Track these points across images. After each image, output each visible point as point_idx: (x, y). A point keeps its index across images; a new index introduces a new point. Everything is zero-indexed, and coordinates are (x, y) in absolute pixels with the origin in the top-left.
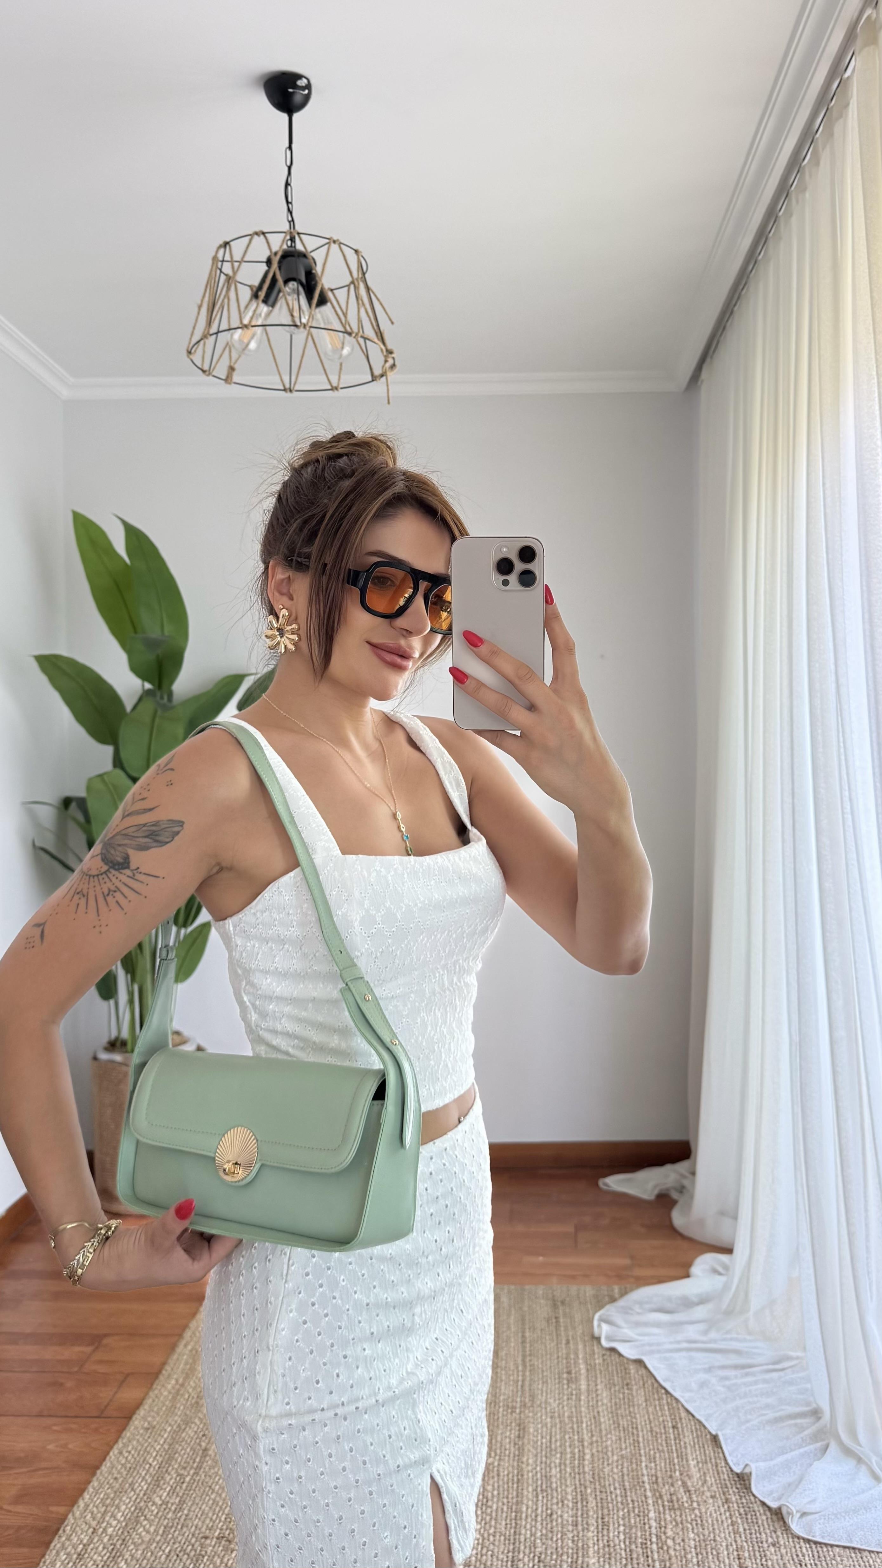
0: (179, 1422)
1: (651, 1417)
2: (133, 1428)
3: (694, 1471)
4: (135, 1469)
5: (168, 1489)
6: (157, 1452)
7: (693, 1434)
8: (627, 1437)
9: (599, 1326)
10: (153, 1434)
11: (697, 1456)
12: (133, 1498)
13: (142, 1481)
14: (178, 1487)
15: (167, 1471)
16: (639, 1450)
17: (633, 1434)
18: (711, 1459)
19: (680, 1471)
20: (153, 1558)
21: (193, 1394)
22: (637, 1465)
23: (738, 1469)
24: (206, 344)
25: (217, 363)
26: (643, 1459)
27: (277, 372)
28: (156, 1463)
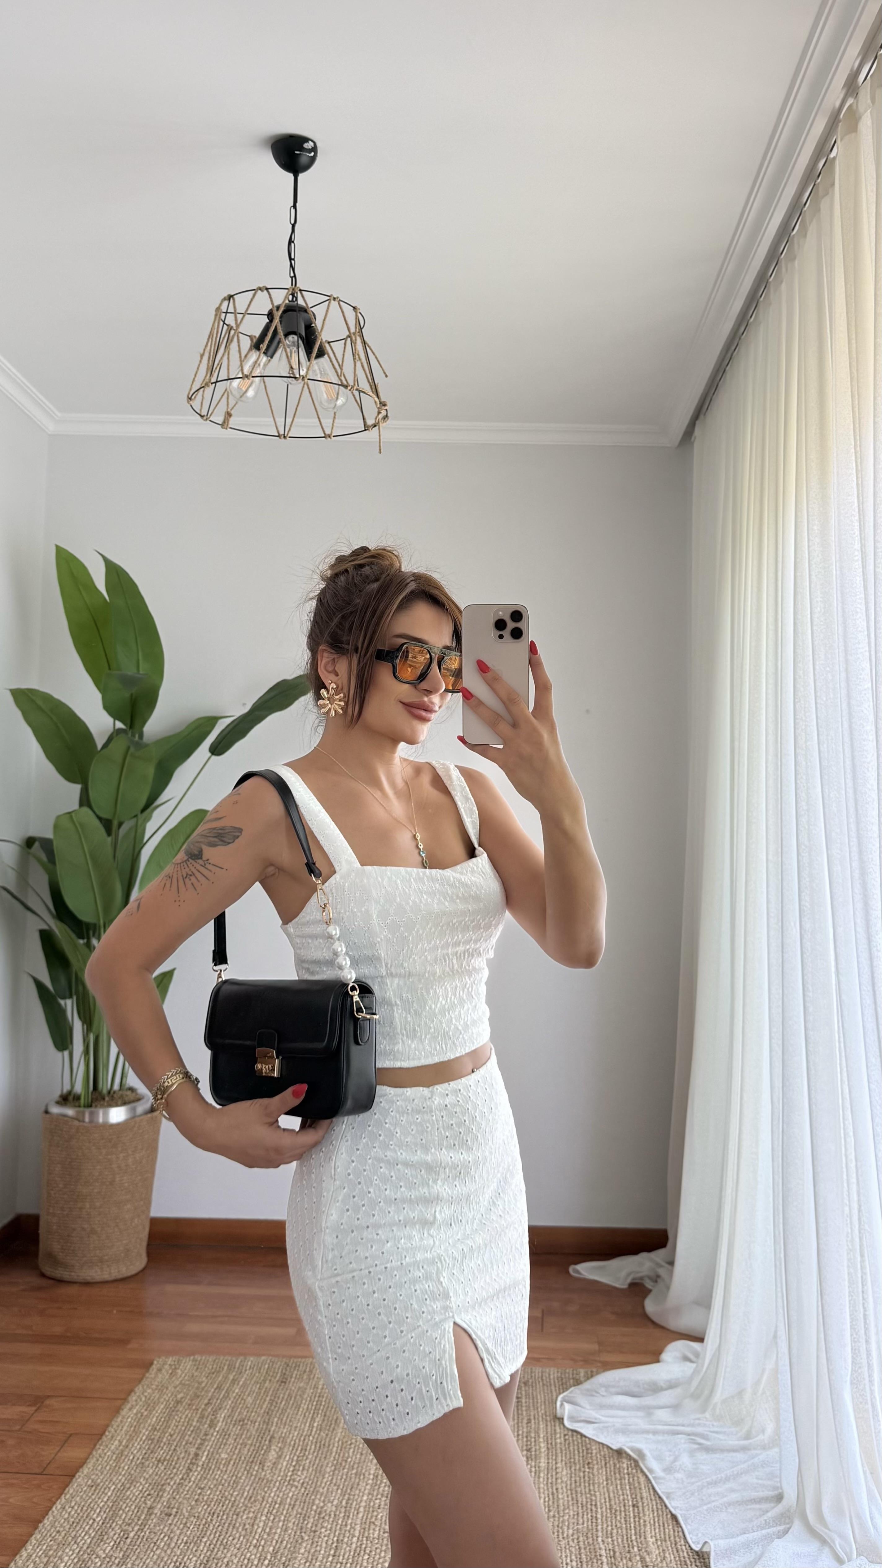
0: (123, 1480)
1: (612, 1495)
2: (76, 1484)
3: (653, 1548)
4: (78, 1523)
5: (112, 1544)
6: (101, 1508)
7: (653, 1514)
8: (585, 1513)
9: (562, 1405)
10: (97, 1491)
11: (655, 1534)
12: (77, 1551)
13: (85, 1535)
14: (122, 1543)
15: (111, 1526)
16: (597, 1526)
17: (591, 1510)
18: (670, 1538)
19: (638, 1547)
21: (138, 1455)
22: (593, 1540)
23: (696, 1548)
24: (205, 392)
25: (215, 408)
26: (600, 1534)
27: (272, 419)
28: (99, 1519)
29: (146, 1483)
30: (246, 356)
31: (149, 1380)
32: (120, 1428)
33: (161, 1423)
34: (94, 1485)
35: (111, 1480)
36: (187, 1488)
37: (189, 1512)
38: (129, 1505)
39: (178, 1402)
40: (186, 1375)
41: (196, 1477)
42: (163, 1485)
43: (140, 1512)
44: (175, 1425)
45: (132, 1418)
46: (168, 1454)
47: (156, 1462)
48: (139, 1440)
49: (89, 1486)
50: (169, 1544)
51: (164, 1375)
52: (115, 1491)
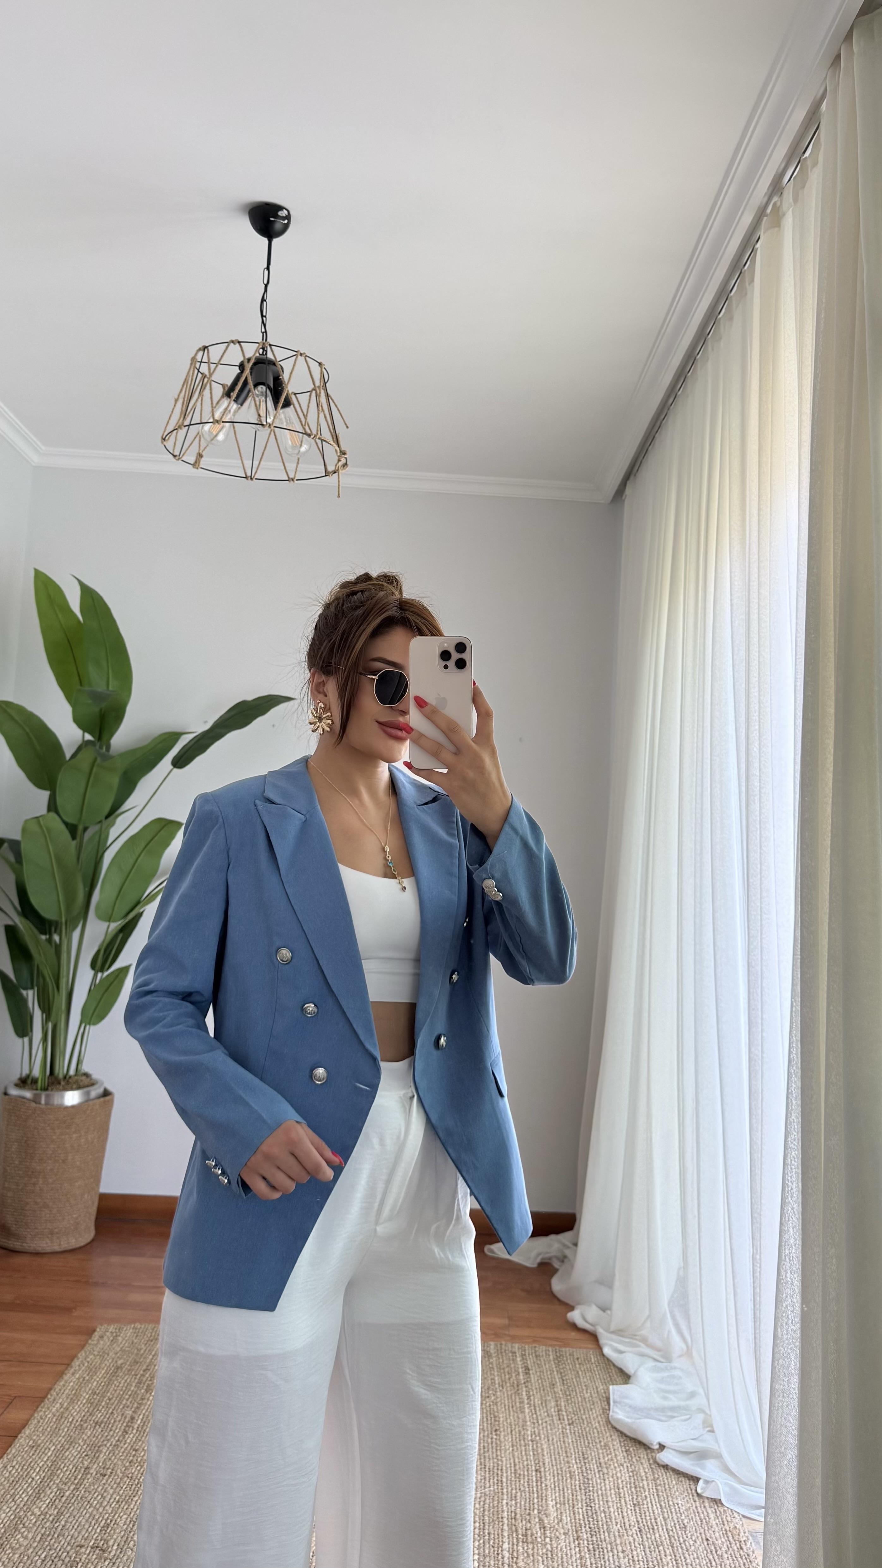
0: (62, 1442)
1: (517, 1460)
2: (18, 1445)
3: (552, 1511)
4: (17, 1482)
5: (48, 1502)
6: (41, 1467)
7: (553, 1478)
8: (492, 1478)
10: (38, 1451)
11: (555, 1497)
12: (14, 1508)
13: (23, 1493)
14: (57, 1500)
15: (48, 1485)
16: (502, 1489)
17: (498, 1474)
18: (568, 1501)
19: (538, 1510)
20: (29, 1562)
21: (77, 1418)
22: (498, 1503)
24: (179, 434)
25: (187, 450)
26: (505, 1497)
27: (240, 461)
28: (38, 1477)
29: (84, 1445)
30: (218, 403)
31: (91, 1346)
32: (62, 1391)
33: (101, 1388)
34: (35, 1446)
35: (51, 1441)
36: (123, 1450)
37: (123, 1473)
38: (67, 1464)
39: (118, 1368)
40: (126, 1341)
41: (132, 1439)
42: (99, 1447)
43: (77, 1472)
44: (114, 1389)
45: (74, 1382)
46: (105, 1417)
47: (94, 1425)
48: (79, 1403)
49: (30, 1446)
50: (102, 1503)
51: (105, 1343)
52: (55, 1452)
